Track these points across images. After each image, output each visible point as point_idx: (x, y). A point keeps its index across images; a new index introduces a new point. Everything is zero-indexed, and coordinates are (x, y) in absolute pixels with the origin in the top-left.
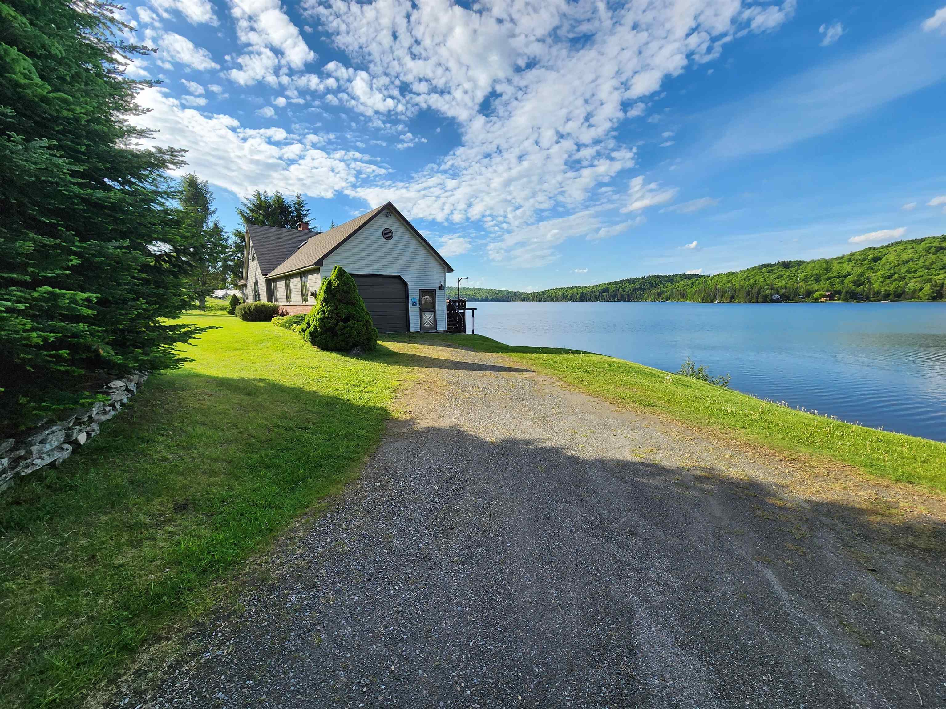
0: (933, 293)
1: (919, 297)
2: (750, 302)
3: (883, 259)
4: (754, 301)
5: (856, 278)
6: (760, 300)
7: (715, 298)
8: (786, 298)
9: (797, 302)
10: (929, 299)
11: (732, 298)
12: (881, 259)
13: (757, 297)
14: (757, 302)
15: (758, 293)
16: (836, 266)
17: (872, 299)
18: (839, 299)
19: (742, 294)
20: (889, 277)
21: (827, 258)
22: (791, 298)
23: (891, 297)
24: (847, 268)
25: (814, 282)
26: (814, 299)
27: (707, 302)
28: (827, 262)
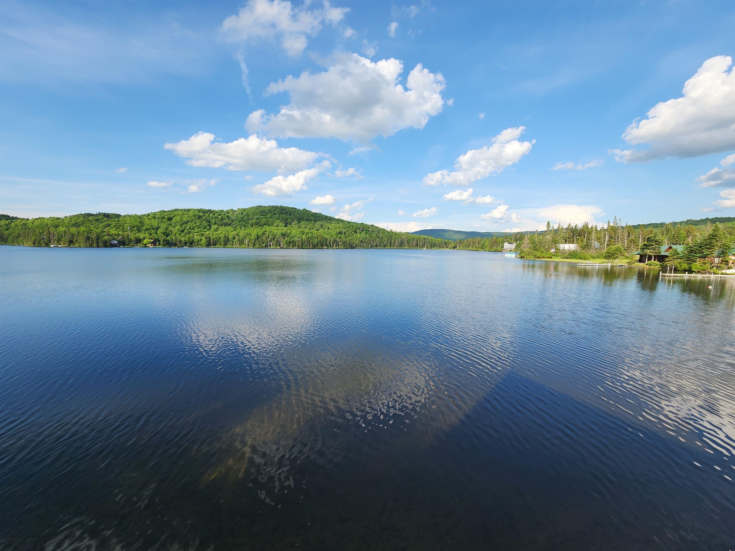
0: (207, 242)
1: (201, 245)
2: (91, 246)
3: (174, 219)
4: (95, 245)
5: (164, 231)
6: (100, 245)
7: (49, 241)
8: (123, 243)
9: (132, 246)
10: (205, 246)
11: (71, 242)
12: (172, 219)
13: (98, 243)
14: (98, 247)
15: (98, 238)
16: (147, 222)
17: (178, 245)
18: (159, 245)
19: (81, 239)
20: (183, 231)
21: (139, 214)
22: (127, 243)
23: (188, 244)
24: (155, 223)
25: (137, 231)
26: (144, 244)
27: (40, 245)
28: (140, 217)
